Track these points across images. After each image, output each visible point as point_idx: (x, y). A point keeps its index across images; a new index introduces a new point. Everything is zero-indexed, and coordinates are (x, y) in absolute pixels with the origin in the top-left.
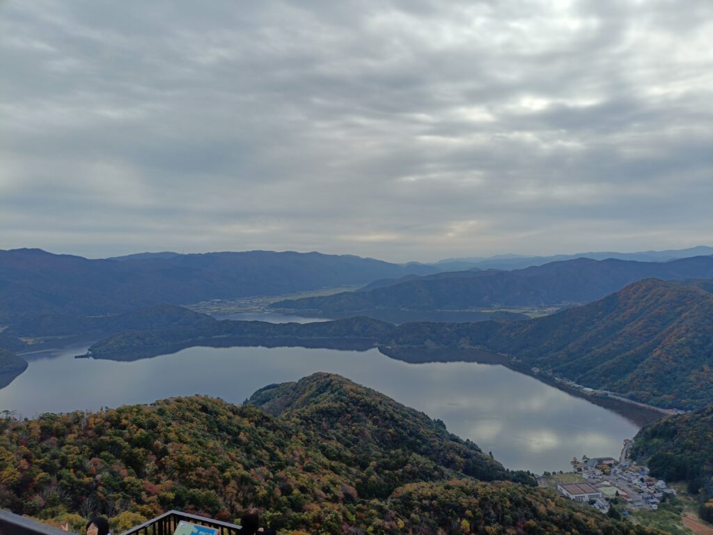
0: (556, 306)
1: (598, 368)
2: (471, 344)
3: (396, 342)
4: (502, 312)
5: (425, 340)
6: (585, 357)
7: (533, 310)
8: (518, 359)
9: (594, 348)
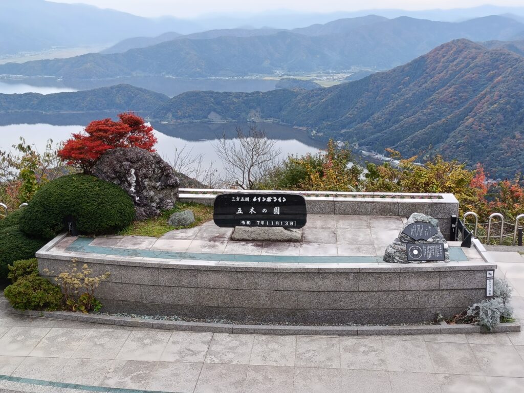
0: (345, 73)
1: (409, 138)
2: (262, 117)
3: (173, 116)
4: (289, 79)
5: (209, 113)
6: (393, 128)
7: (321, 76)
8: (318, 132)
9: (401, 117)
